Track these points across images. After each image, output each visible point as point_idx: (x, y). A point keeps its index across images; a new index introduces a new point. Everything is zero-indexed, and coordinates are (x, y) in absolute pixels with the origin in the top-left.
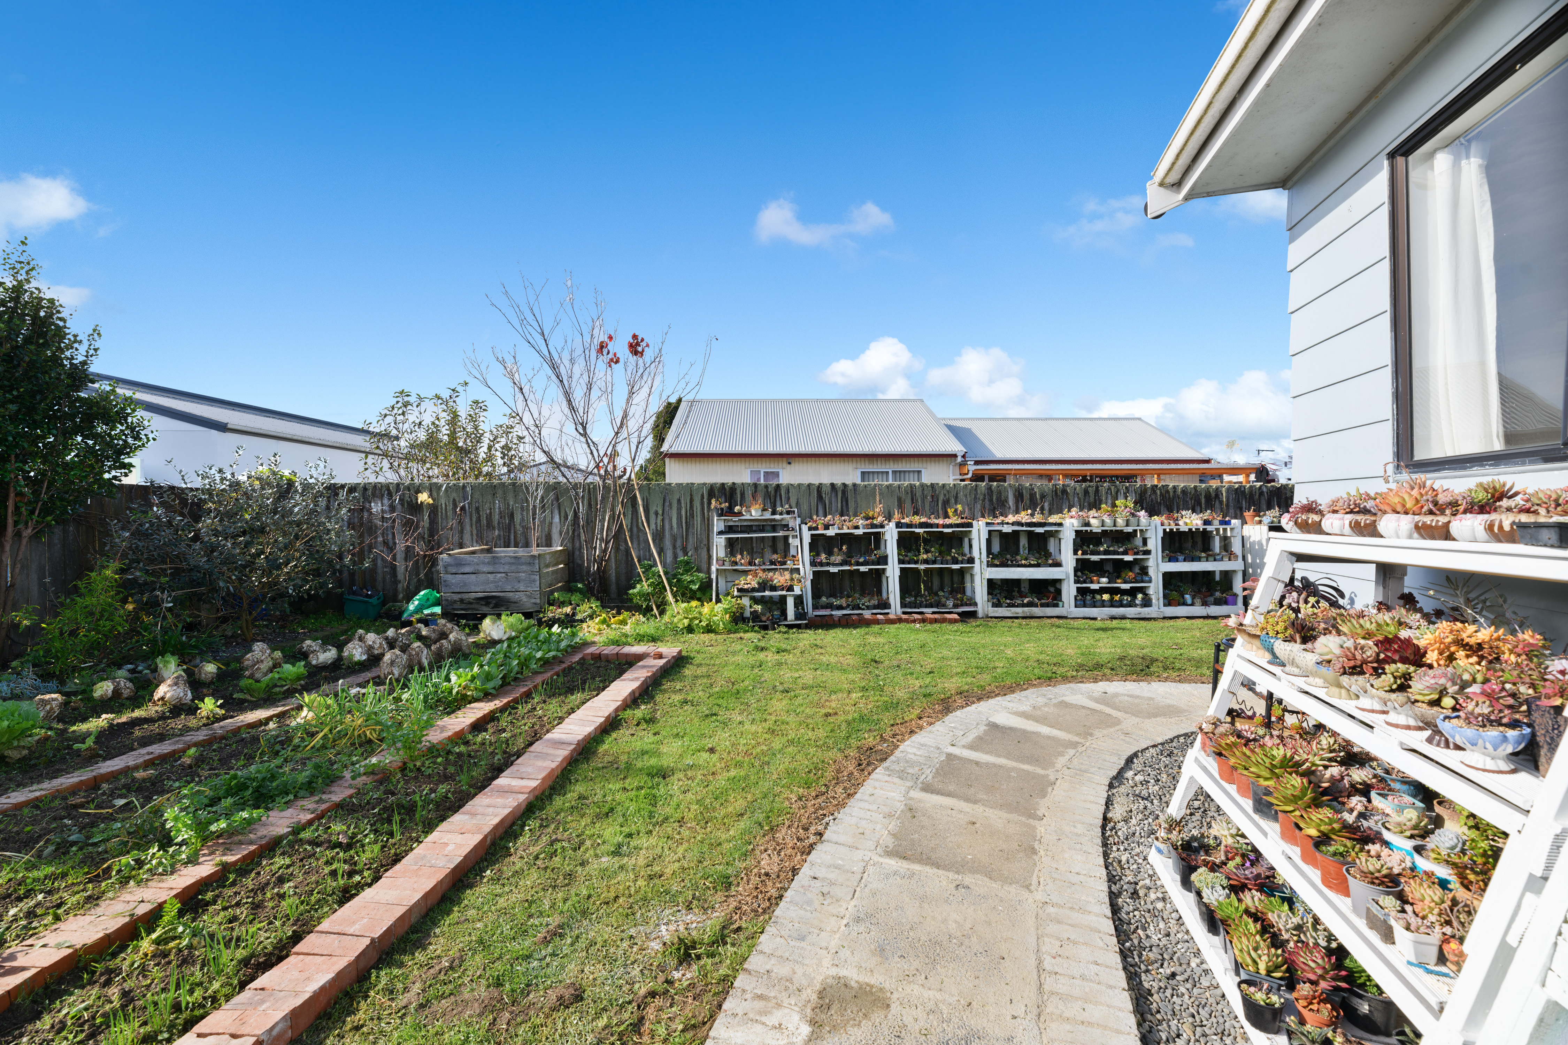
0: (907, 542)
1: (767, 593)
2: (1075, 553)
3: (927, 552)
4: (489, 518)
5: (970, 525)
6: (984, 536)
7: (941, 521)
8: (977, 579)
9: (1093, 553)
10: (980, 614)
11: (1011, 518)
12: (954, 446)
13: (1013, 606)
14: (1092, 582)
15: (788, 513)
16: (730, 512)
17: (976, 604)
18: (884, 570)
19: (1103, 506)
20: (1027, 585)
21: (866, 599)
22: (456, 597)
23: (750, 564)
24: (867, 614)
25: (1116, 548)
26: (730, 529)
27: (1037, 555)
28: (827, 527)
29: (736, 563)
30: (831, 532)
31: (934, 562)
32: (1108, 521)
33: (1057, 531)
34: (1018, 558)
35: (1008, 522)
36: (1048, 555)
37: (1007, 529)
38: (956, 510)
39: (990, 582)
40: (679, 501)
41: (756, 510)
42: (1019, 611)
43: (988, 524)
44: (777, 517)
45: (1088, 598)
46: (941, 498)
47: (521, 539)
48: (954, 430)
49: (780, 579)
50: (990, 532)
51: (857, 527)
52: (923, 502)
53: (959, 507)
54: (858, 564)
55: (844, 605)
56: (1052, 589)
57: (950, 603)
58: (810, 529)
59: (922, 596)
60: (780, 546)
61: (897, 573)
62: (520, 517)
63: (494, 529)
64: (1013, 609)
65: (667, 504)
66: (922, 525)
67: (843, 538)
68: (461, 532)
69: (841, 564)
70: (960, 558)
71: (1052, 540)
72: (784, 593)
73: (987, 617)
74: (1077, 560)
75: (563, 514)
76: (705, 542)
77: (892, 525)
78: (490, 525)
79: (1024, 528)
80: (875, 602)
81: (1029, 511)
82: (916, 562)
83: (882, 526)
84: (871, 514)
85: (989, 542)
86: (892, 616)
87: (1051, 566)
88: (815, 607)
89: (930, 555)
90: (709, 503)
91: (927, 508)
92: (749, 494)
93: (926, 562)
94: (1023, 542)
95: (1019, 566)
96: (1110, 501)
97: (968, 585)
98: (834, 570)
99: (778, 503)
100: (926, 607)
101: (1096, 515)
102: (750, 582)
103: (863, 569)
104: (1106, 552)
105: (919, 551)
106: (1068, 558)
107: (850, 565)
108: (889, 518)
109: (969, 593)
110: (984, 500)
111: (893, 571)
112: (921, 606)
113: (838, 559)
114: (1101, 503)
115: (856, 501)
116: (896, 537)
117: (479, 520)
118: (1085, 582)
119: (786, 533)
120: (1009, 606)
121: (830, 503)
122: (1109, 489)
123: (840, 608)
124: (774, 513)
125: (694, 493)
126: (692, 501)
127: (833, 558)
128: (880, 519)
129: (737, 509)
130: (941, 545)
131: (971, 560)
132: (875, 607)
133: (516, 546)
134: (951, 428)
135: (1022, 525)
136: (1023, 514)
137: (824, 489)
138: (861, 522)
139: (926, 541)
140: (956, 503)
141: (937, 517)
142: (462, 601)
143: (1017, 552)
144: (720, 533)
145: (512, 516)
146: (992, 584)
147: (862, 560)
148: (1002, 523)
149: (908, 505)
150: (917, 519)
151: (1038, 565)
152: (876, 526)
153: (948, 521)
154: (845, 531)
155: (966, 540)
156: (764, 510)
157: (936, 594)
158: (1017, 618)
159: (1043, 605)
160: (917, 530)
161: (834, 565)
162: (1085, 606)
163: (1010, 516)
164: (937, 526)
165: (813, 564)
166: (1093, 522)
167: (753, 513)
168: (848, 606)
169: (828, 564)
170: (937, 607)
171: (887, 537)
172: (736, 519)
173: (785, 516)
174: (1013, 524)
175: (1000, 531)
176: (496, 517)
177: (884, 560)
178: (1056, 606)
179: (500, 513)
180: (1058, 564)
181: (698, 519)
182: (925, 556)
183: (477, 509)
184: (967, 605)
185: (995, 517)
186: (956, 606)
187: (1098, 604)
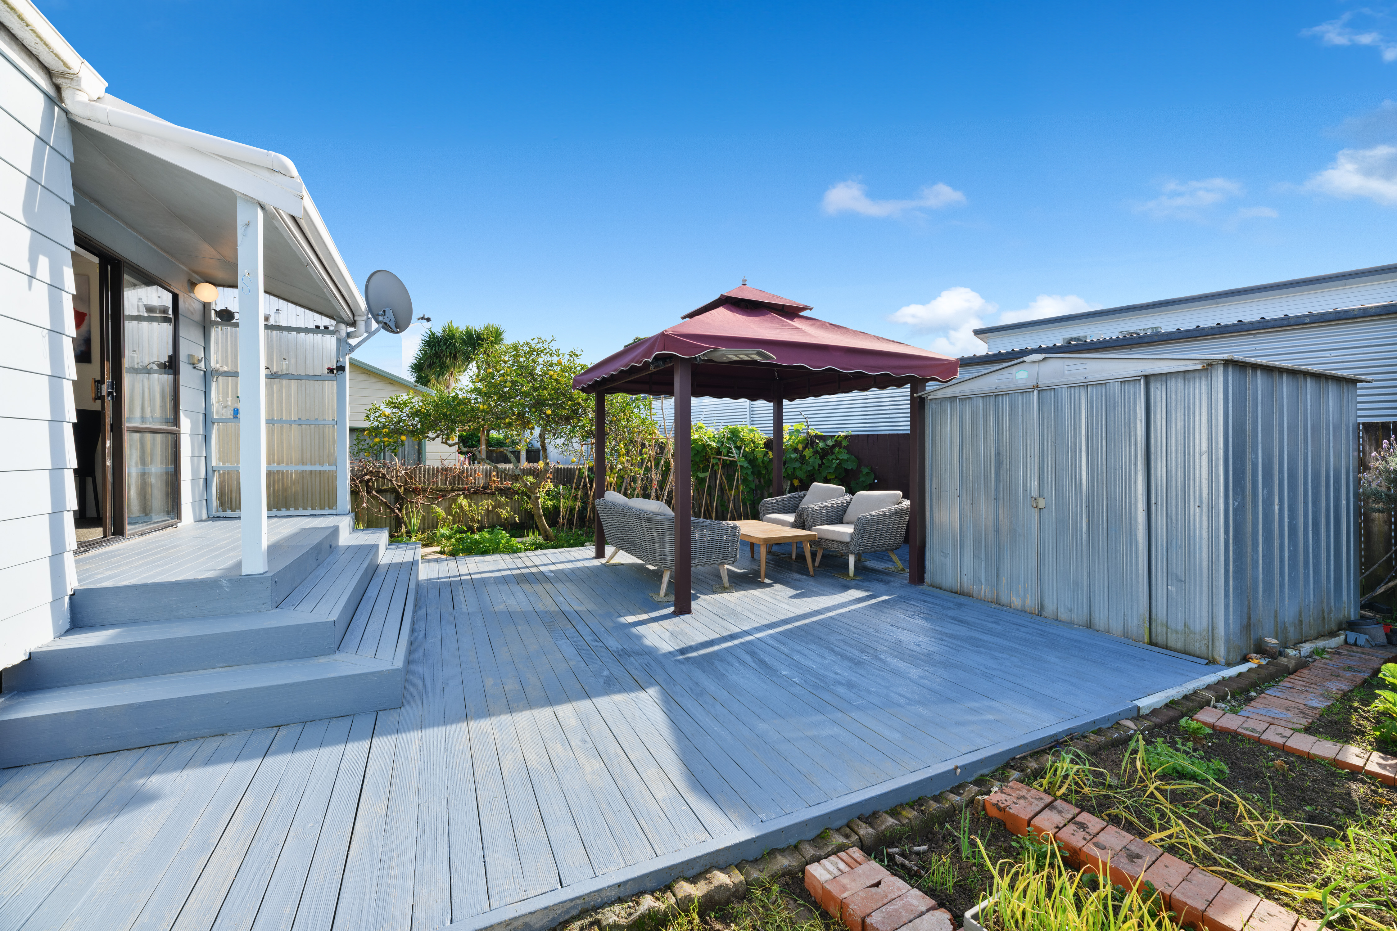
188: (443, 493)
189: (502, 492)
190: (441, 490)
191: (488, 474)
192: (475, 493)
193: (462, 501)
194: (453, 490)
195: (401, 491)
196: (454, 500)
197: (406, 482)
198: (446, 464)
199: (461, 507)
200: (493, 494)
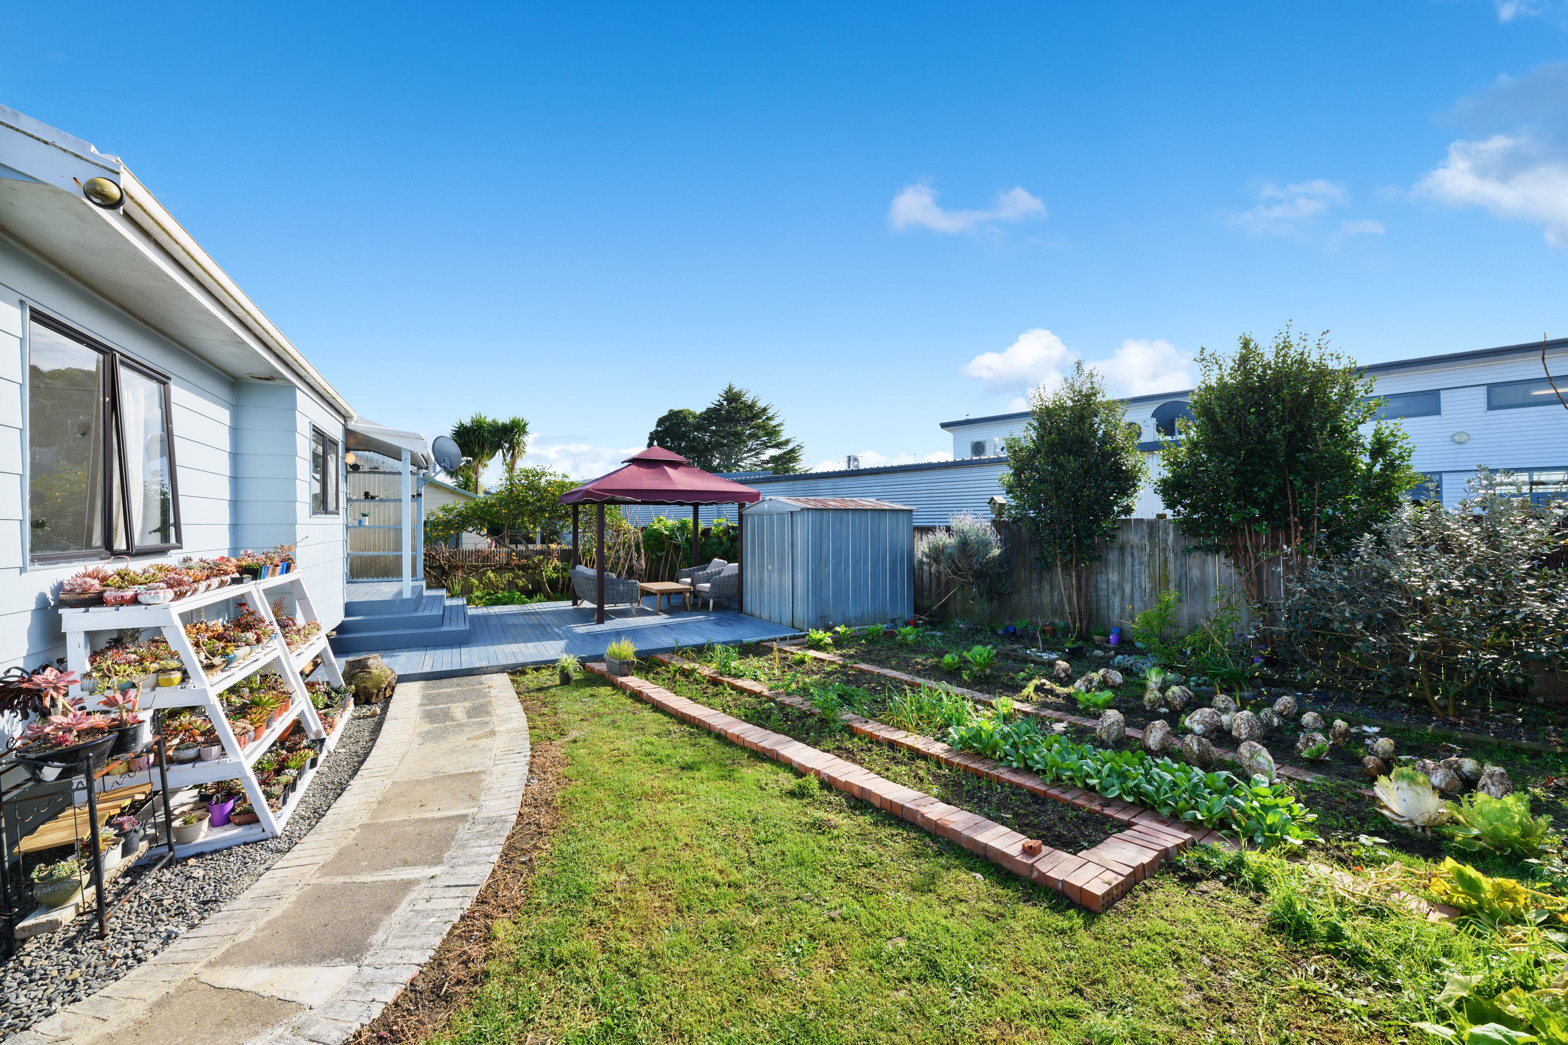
188: (476, 569)
189: (520, 567)
190: (474, 566)
191: (509, 555)
192: (500, 568)
193: (490, 574)
194: (483, 566)
195: (446, 567)
196: (484, 573)
197: (449, 561)
198: (478, 547)
199: (489, 578)
200: (513, 569)
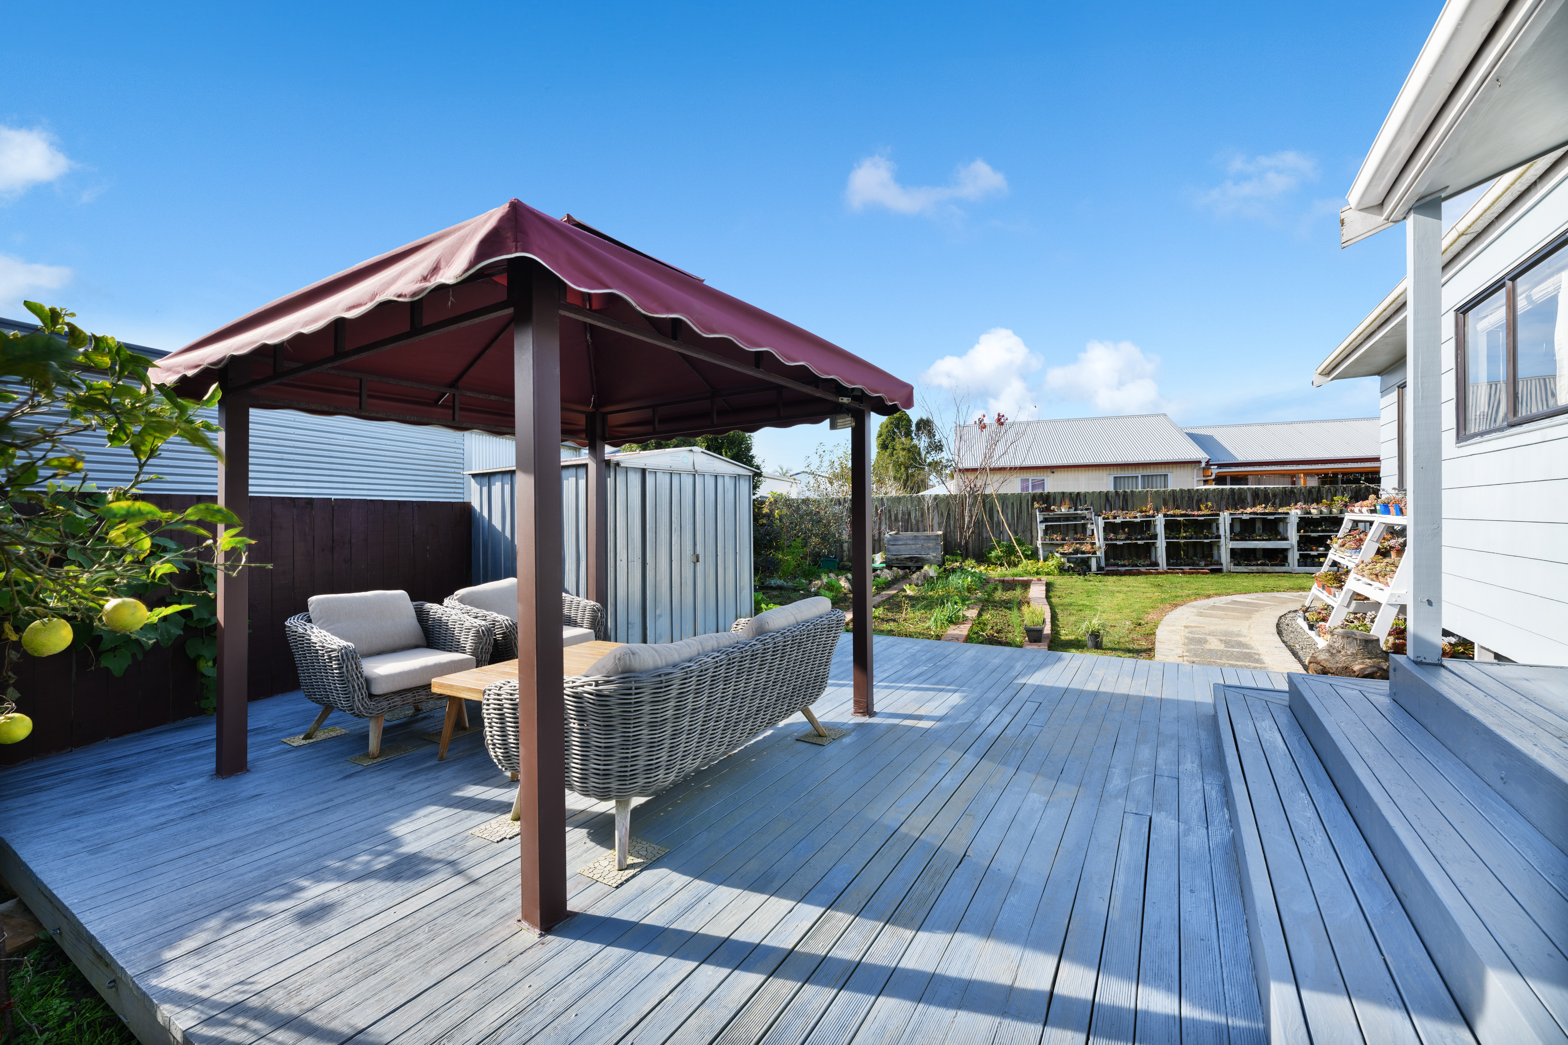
0: (1171, 526)
1: (1079, 555)
2: (1299, 531)
3: (1185, 532)
4: (896, 515)
5: (1218, 515)
6: (1228, 521)
7: (1196, 513)
8: (1223, 549)
9: (1313, 532)
10: (1225, 569)
11: (1249, 510)
12: (1197, 454)
13: (1250, 565)
14: (1312, 550)
15: (1087, 509)
16: (1048, 509)
17: (1222, 564)
18: (1154, 544)
19: (1324, 501)
20: (1261, 553)
21: (1142, 561)
22: (894, 557)
23: (1063, 539)
24: (1143, 569)
25: (1332, 528)
26: (1045, 520)
27: (1269, 534)
28: (1115, 518)
29: (1053, 539)
30: (1118, 520)
31: (1191, 538)
32: (1325, 510)
33: (1284, 518)
34: (1254, 535)
35: (1246, 514)
36: (1277, 533)
37: (1245, 517)
38: (1207, 506)
39: (1232, 550)
40: (1013, 504)
41: (1065, 509)
42: (1254, 568)
43: (1231, 514)
44: (1079, 512)
45: (1309, 560)
46: (1195, 498)
47: (914, 527)
48: (1194, 437)
49: (1086, 548)
50: (1232, 519)
51: (1136, 517)
52: (1182, 501)
53: (1210, 504)
54: (1137, 539)
55: (1127, 564)
56: (1281, 556)
57: (1203, 563)
58: (1104, 519)
59: (1181, 559)
60: (1080, 529)
61: (1164, 545)
62: (914, 515)
63: (899, 521)
64: (1250, 568)
65: (1005, 506)
66: (1182, 515)
67: (1124, 524)
68: (880, 524)
69: (1125, 540)
70: (1210, 536)
71: (1281, 524)
72: (1090, 555)
73: (1230, 572)
74: (1300, 536)
75: (940, 513)
76: (1029, 528)
77: (1160, 515)
78: (896, 519)
79: (1259, 516)
80: (1148, 562)
81: (1264, 505)
82: (1178, 538)
83: (1154, 516)
84: (1144, 509)
85: (1232, 525)
86: (1161, 571)
87: (1279, 540)
88: (1107, 565)
89: (1188, 534)
90: (1033, 505)
91: (1185, 504)
92: (1058, 499)
93: (1185, 538)
94: (1259, 525)
95: (1254, 540)
96: (1329, 497)
97: (1215, 552)
98: (1119, 543)
99: (1078, 504)
100: (1185, 565)
101: (1316, 507)
102: (1067, 549)
103: (1139, 542)
104: (1323, 531)
105: (1180, 531)
106: (1293, 535)
107: (1131, 540)
108: (1157, 510)
109: (1216, 557)
110: (1228, 499)
111: (1161, 544)
112: (1181, 565)
113: (1123, 536)
114: (1322, 498)
115: (1133, 502)
116: (1163, 523)
117: (890, 517)
118: (1306, 550)
119: (1086, 522)
120: (1246, 565)
121: (1115, 503)
122: (1329, 489)
123: (1124, 566)
124: (1075, 510)
125: (1023, 499)
126: (1021, 503)
127: (1119, 537)
128: (1151, 512)
129: (1052, 507)
130: (1195, 528)
131: (1219, 537)
132: (1148, 566)
133: (912, 531)
134: (1192, 436)
135: (1257, 514)
136: (1258, 507)
137: (1110, 495)
138: (1138, 515)
139: (1185, 525)
140: (1207, 501)
141: (1193, 510)
142: (897, 559)
143: (1254, 532)
144: (1041, 522)
145: (909, 514)
146: (1233, 551)
147: (1139, 537)
148: (1242, 513)
149: (1171, 504)
150: (1178, 512)
151: (1269, 540)
152: (1149, 516)
153: (1200, 513)
154: (1128, 519)
155: (1214, 525)
156: (1070, 508)
157: (1192, 559)
158: (1253, 573)
159: (1272, 565)
160: (1179, 519)
161: (1120, 540)
162: (1306, 566)
163: (1248, 509)
164: (1194, 516)
165: (1105, 539)
166: (1314, 511)
167: (1063, 510)
168: (1129, 565)
169: (1116, 540)
170: (1193, 566)
171: (1158, 523)
172: (1052, 514)
173: (1084, 511)
174: (1250, 514)
175: (1240, 519)
176: (900, 516)
177: (1155, 537)
178: (1284, 565)
179: (903, 512)
180: (1286, 539)
181: (1025, 514)
182: (1184, 535)
183: (890, 511)
184: (1214, 564)
185: (1237, 509)
186: (1206, 565)
187: (1316, 564)
